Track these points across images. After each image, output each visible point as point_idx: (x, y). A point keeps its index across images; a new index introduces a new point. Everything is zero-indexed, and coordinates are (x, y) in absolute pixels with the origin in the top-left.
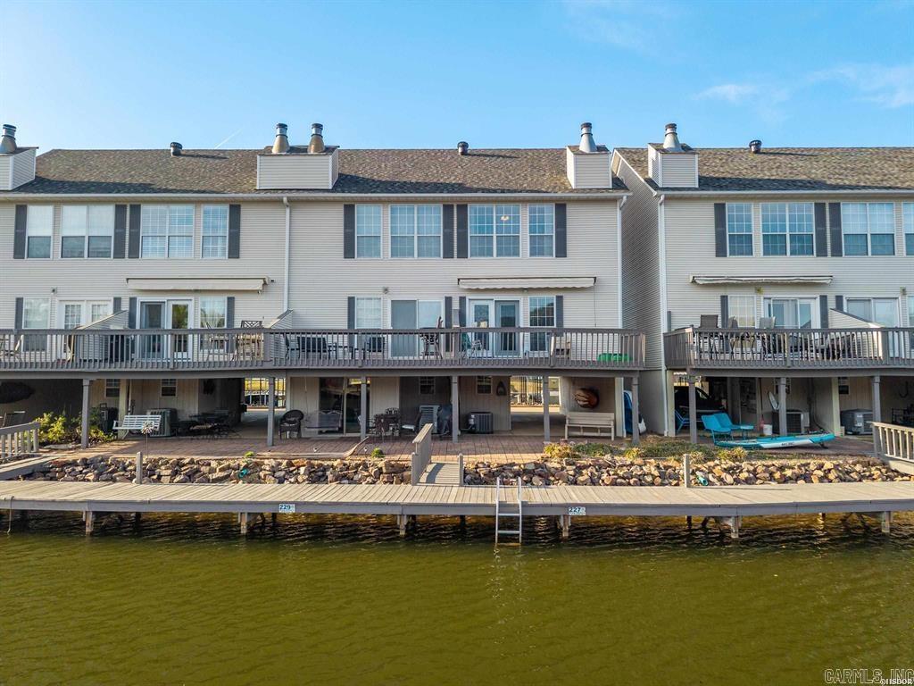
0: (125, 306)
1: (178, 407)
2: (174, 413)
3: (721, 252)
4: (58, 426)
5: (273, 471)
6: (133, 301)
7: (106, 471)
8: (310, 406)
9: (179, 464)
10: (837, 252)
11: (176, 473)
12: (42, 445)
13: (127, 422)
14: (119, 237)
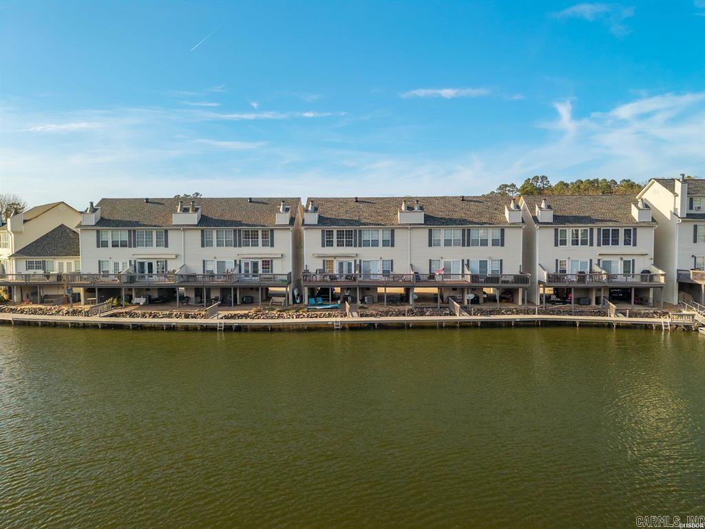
0: (133, 263)
1: (151, 294)
2: (150, 297)
3: (323, 246)
4: (115, 302)
5: (176, 315)
6: (135, 261)
7: (131, 315)
8: (192, 295)
9: (151, 313)
10: (360, 246)
11: (150, 316)
12: (112, 307)
13: (135, 300)
14: (130, 241)
